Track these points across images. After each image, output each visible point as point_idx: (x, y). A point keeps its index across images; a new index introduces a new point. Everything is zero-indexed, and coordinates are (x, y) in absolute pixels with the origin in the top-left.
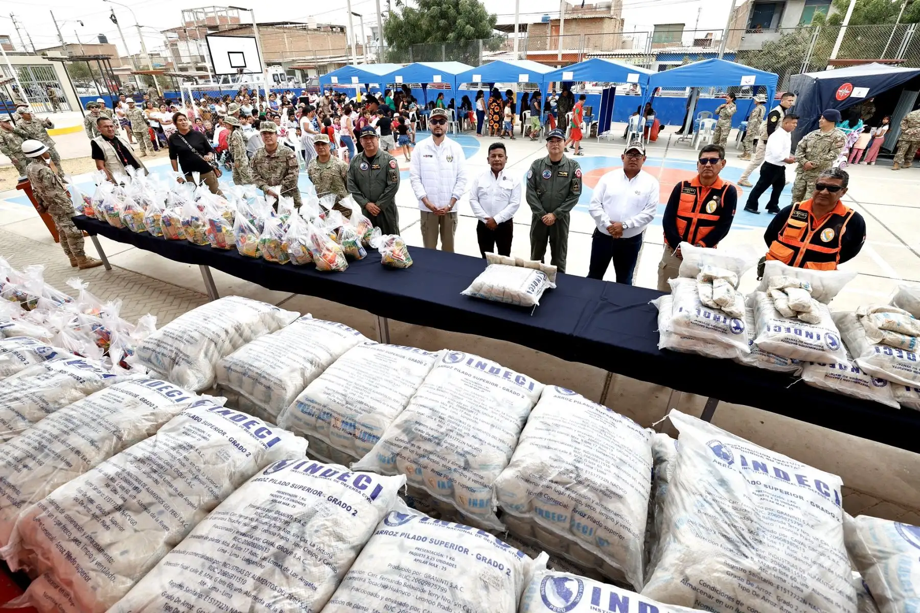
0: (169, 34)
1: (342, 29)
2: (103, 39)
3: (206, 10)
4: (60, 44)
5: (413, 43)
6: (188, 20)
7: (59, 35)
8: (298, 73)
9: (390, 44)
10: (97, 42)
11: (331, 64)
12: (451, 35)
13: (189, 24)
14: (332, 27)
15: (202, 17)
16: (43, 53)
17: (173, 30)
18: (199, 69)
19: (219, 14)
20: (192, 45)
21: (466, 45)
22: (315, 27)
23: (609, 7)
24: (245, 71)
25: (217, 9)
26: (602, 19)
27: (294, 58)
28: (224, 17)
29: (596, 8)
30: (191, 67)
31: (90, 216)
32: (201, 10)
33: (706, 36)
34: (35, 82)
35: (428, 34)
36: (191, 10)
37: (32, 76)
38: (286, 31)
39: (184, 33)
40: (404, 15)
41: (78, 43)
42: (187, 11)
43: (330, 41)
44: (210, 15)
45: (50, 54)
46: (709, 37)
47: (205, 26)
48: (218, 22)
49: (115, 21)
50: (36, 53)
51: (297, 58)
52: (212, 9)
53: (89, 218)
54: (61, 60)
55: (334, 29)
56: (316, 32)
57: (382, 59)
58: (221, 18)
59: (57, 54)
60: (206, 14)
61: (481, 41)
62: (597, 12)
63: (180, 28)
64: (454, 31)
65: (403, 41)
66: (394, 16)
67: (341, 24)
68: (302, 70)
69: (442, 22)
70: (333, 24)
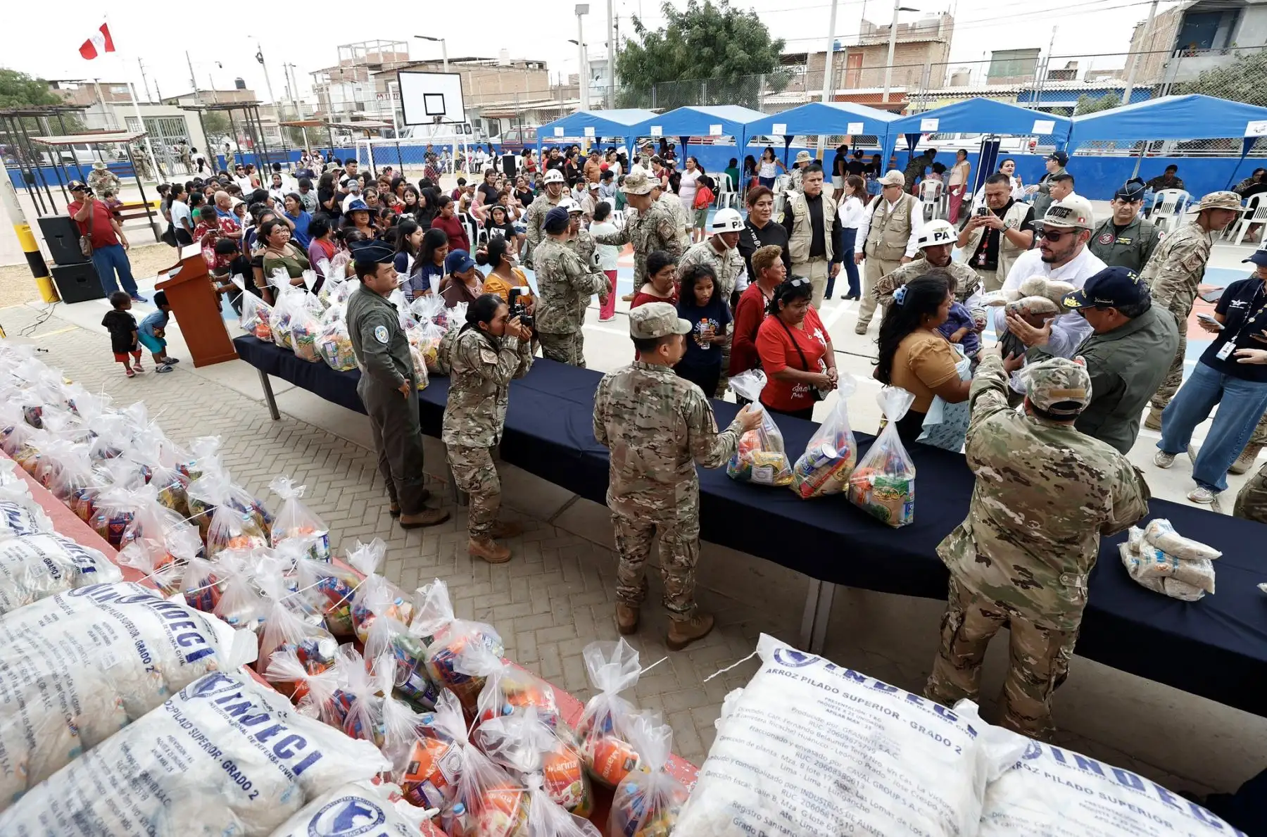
0: (319, 76)
1: (541, 65)
2: (240, 84)
3: (368, 45)
4: (192, 91)
5: (659, 80)
6: (343, 58)
7: (193, 81)
8: (485, 124)
9: (624, 83)
10: (234, 88)
11: (530, 111)
12: (718, 69)
13: (344, 63)
14: (528, 64)
15: (361, 53)
16: (171, 102)
17: (324, 71)
18: (355, 119)
19: (384, 49)
20: (349, 88)
21: (740, 82)
22: (509, 64)
23: (937, 27)
24: (443, 120)
25: (382, 43)
26: (926, 43)
27: (482, 104)
28: (390, 53)
29: (913, 29)
30: (345, 117)
31: (263, 338)
32: (362, 45)
33: (1068, 66)
34: (161, 137)
35: (682, 67)
36: (349, 46)
37: (159, 131)
38: (471, 68)
39: (338, 75)
40: (646, 43)
41: (211, 89)
42: (343, 47)
43: (529, 80)
44: (372, 51)
45: (182, 102)
46: (1072, 68)
47: (365, 65)
48: (381, 61)
49: (261, 60)
50: (162, 102)
51: (485, 104)
52: (375, 44)
53: (261, 342)
54: (198, 109)
55: (530, 66)
56: (510, 70)
57: (610, 102)
58: (386, 55)
59: (190, 102)
60: (367, 50)
61: (763, 76)
62: (916, 35)
63: (334, 68)
64: (720, 63)
65: (644, 79)
66: (632, 45)
67: (540, 59)
68: (491, 119)
69: (706, 51)
70: (529, 59)
